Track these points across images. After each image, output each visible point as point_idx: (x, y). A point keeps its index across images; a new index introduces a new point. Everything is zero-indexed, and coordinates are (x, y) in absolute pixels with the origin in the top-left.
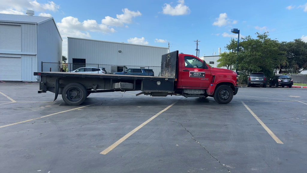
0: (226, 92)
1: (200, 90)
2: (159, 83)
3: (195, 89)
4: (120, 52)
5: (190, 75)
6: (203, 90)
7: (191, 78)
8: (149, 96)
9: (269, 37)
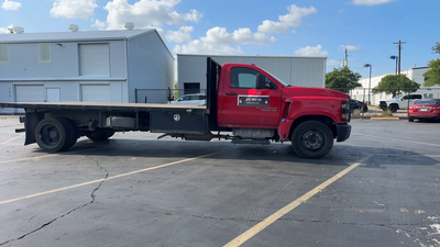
0: (314, 135)
1: (265, 130)
2: (177, 118)
3: (255, 129)
5: (239, 102)
6: (270, 130)
7: (241, 108)
8: (179, 139)
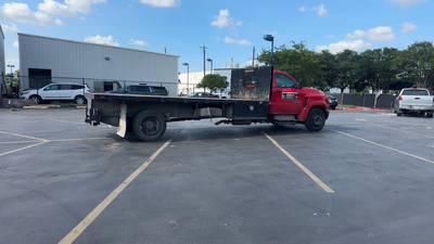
0: (319, 117)
1: (290, 115)
3: (286, 115)
4: (107, 59)
5: (283, 97)
6: (294, 115)
7: (284, 101)
9: (306, 47)
